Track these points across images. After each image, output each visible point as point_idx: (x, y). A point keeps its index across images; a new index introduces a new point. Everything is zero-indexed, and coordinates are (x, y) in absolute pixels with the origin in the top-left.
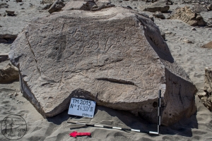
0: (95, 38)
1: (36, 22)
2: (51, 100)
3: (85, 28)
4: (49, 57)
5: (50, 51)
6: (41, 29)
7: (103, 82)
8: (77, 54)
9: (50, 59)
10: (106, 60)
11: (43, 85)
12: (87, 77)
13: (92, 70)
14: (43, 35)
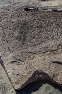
0: (50, 26)
1: (6, 9)
2: (19, 77)
3: (43, 17)
4: (17, 39)
5: (17, 34)
6: (10, 16)
7: (57, 65)
8: (37, 38)
9: (17, 41)
10: (59, 46)
11: (12, 62)
12: (44, 59)
13: (48, 53)
14: (12, 20)
